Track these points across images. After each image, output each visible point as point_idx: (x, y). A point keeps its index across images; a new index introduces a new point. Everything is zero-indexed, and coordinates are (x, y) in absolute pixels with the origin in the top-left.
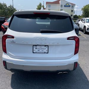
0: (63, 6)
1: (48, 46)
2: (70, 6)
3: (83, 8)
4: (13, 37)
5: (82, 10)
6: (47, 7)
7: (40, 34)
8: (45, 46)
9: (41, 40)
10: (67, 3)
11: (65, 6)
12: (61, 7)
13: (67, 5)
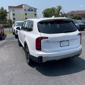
0: (27, 10)
1: (68, 41)
2: (33, 10)
3: (43, 12)
4: (47, 38)
5: (43, 13)
6: (10, 11)
7: (64, 33)
8: (67, 41)
9: (66, 37)
10: (30, 7)
11: (28, 10)
12: (25, 11)
13: (30, 9)
